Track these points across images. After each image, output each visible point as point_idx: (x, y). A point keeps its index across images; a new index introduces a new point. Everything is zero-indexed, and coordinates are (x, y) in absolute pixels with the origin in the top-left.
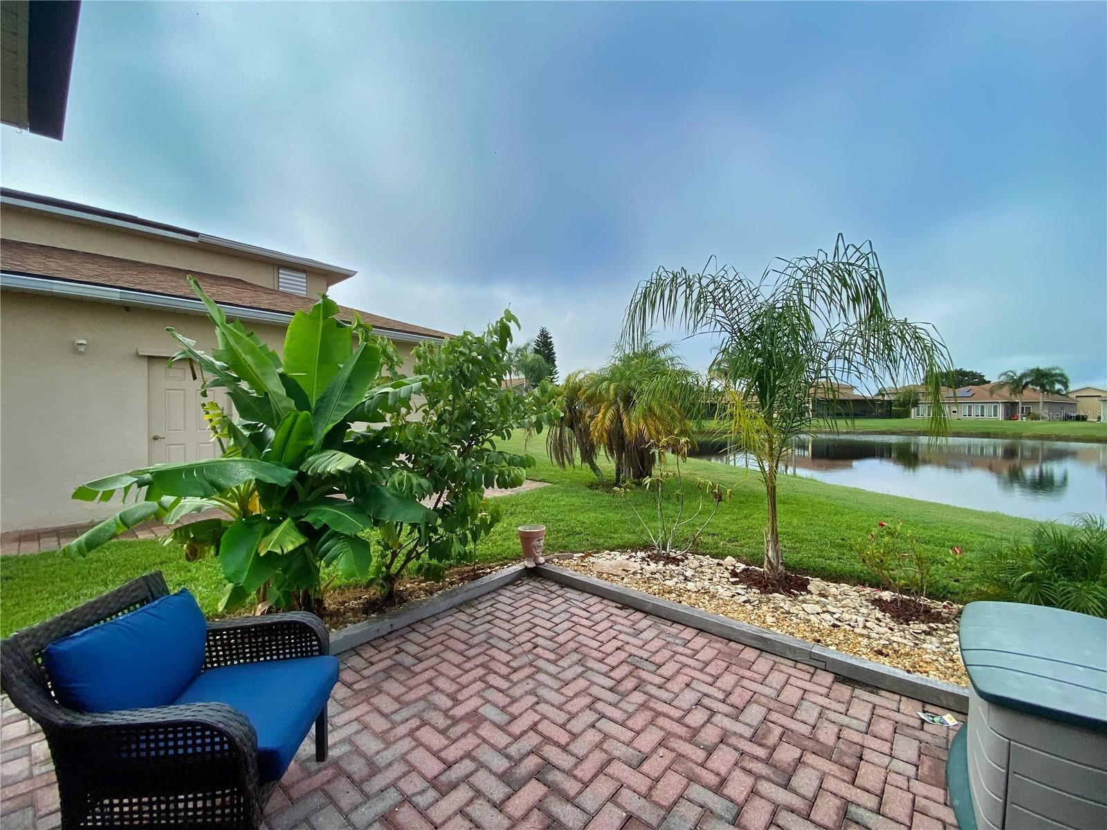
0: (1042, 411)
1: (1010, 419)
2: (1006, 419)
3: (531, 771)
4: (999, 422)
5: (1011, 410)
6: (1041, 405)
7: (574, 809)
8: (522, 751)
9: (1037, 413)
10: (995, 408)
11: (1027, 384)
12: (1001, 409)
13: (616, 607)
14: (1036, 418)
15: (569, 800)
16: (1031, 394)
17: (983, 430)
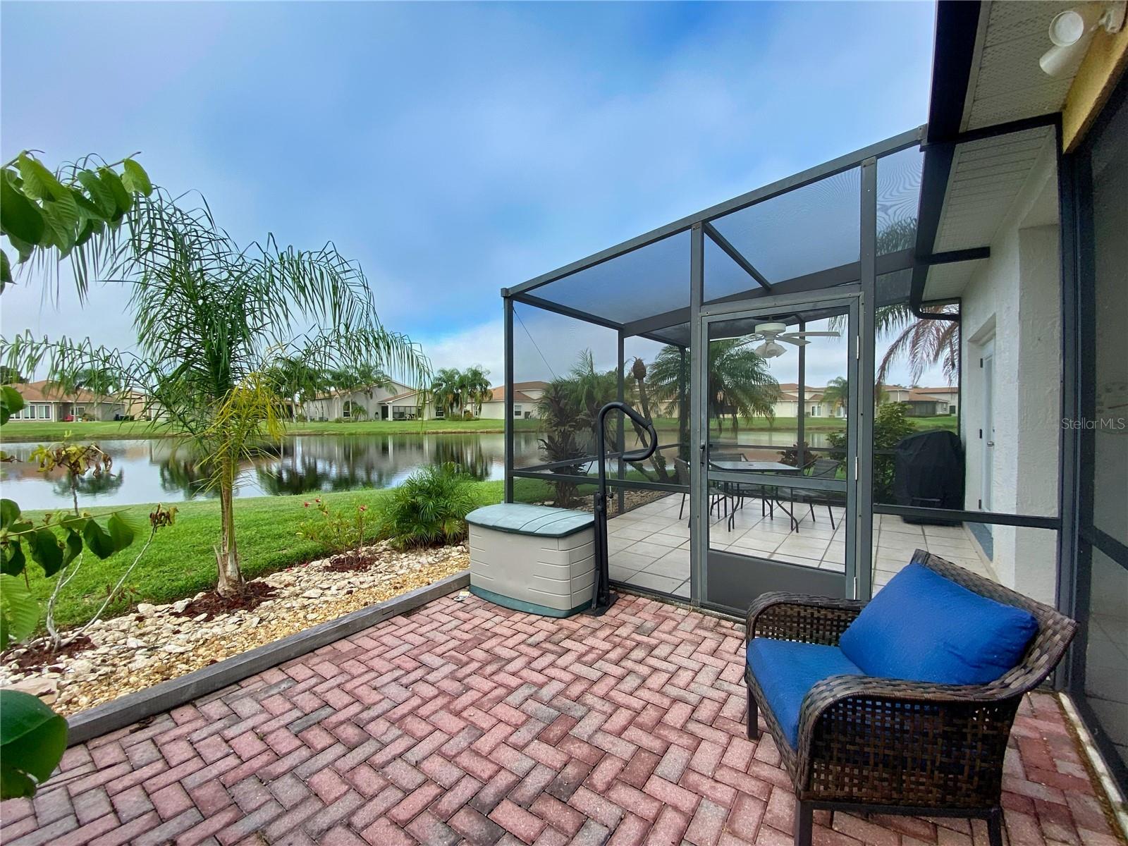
0: (97, 412)
1: (64, 421)
2: (59, 421)
3: (479, 820)
4: (52, 424)
5: (65, 411)
6: (95, 404)
7: (531, 776)
8: (443, 833)
9: (92, 414)
10: (47, 408)
11: (81, 384)
12: (53, 411)
13: (132, 732)
14: (92, 419)
15: (520, 781)
16: (86, 394)
17: (42, 433)
